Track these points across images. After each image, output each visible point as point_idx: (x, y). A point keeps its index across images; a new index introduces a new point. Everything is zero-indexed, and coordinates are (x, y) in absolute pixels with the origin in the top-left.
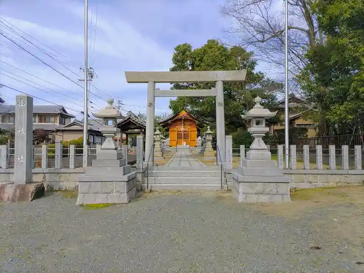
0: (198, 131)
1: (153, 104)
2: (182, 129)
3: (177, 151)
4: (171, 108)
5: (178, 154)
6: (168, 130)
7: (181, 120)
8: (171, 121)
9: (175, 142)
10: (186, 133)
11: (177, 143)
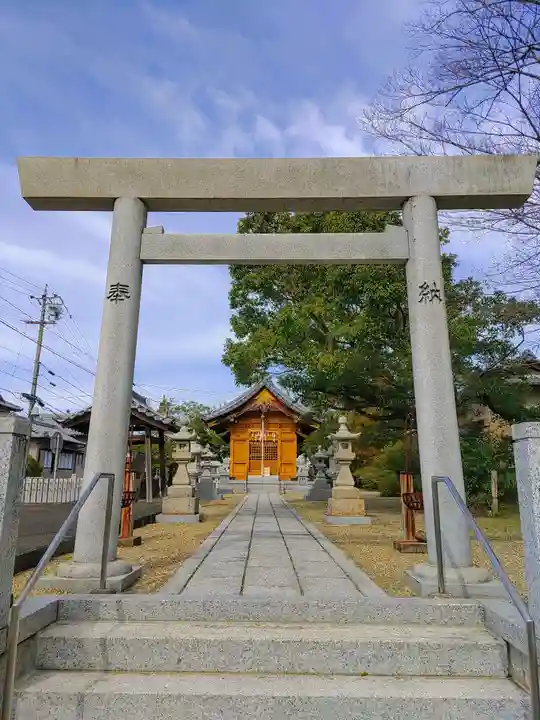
0: (300, 440)
1: (131, 291)
2: (262, 436)
3: (248, 491)
4: (228, 364)
5: (251, 499)
6: (227, 439)
7: (257, 414)
8: (235, 415)
9: (244, 468)
10: (271, 445)
11: (249, 470)
